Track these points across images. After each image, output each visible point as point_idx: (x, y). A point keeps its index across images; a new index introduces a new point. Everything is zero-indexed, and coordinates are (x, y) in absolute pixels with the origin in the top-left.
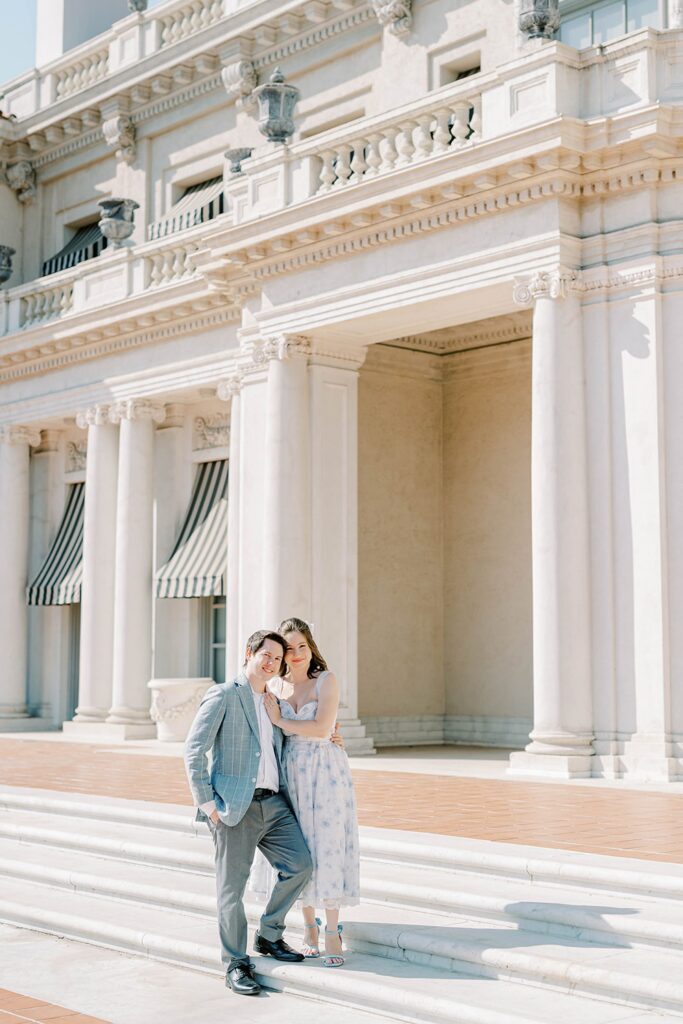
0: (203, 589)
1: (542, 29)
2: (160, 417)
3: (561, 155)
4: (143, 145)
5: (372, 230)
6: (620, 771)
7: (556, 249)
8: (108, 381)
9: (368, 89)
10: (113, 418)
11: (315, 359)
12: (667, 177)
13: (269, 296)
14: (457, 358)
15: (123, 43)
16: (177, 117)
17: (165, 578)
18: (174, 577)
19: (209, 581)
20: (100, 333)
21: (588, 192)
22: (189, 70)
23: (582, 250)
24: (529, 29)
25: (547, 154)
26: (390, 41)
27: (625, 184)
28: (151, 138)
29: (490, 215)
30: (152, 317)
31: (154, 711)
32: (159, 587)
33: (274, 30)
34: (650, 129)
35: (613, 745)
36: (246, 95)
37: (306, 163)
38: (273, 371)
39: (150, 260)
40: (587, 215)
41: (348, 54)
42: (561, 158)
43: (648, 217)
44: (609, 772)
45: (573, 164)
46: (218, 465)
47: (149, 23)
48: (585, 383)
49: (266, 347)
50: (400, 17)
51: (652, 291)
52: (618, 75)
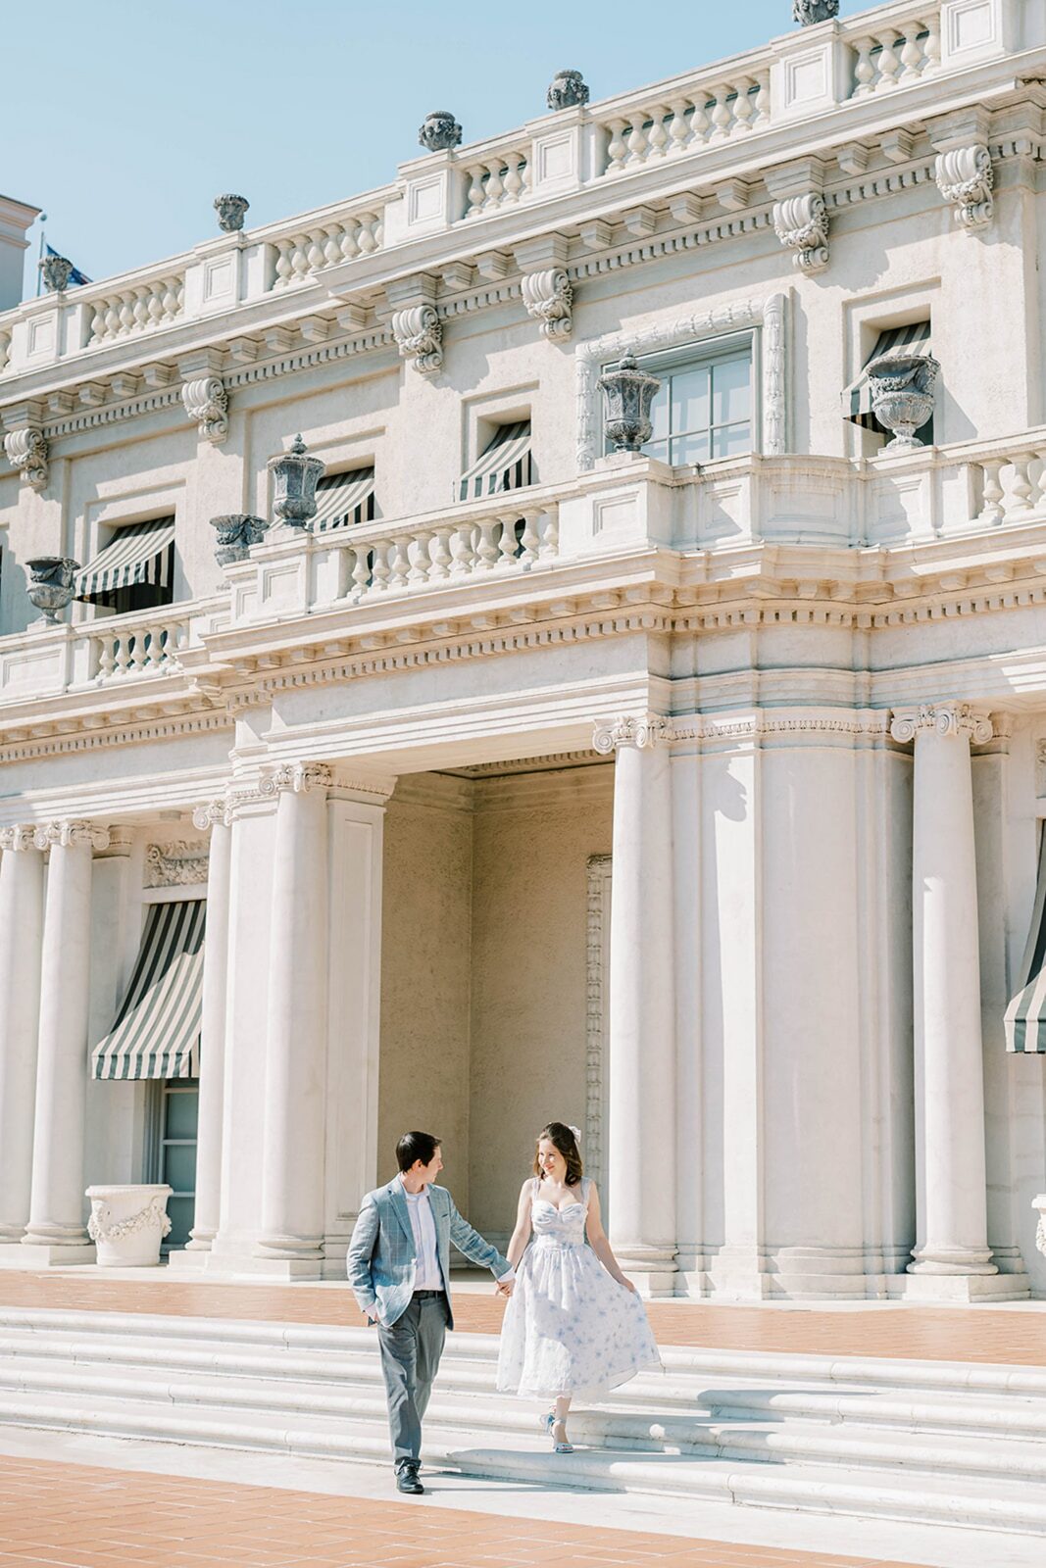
0: (164, 1069)
1: (631, 439)
2: (102, 843)
3: (653, 589)
4: (59, 469)
5: (421, 648)
6: (707, 1289)
7: (645, 692)
8: (29, 794)
9: (381, 431)
10: (39, 843)
11: (336, 792)
12: (770, 618)
13: (281, 714)
14: (494, 784)
15: (33, 328)
16: (110, 437)
17: (108, 1054)
18: (121, 1054)
19: (172, 1059)
20: (27, 732)
21: (680, 628)
22: (135, 381)
23: (672, 693)
24: (618, 438)
25: (637, 587)
26: (413, 376)
27: (723, 623)
28: (70, 460)
29: (567, 645)
30: (104, 718)
31: (94, 1226)
32: (100, 1066)
33: (256, 344)
34: (754, 570)
35: (698, 1258)
36: (212, 421)
37: (335, 557)
38: (285, 804)
39: (97, 641)
40: (678, 653)
42: (652, 591)
43: (748, 662)
44: (694, 1291)
45: (667, 598)
46: (191, 908)
47: (72, 306)
48: (672, 844)
49: (278, 776)
50: (428, 352)
51: (751, 746)
52: (716, 500)
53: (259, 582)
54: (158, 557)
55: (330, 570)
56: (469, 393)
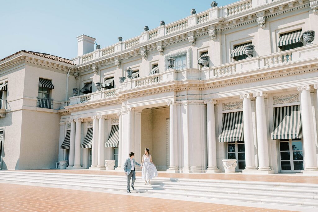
0: (114, 146)
1: (171, 67)
2: (106, 118)
3: (174, 85)
4: (99, 71)
5: (146, 93)
6: (182, 172)
7: (173, 98)
8: (96, 112)
9: (140, 66)
10: (98, 118)
11: (135, 111)
12: (189, 89)
13: (128, 101)
14: (154, 110)
15: (96, 54)
16: (106, 67)
17: (107, 144)
18: (109, 144)
19: (115, 144)
20: (96, 104)
21: (178, 90)
22: (109, 60)
23: (177, 98)
24: (170, 67)
25: (172, 85)
26: (143, 59)
27: (183, 89)
28: (101, 70)
29: (164, 92)
30: (106, 102)
31: (106, 165)
32: (106, 145)
33: (124, 55)
34: (187, 83)
35: (181, 168)
36: (118, 65)
37: (135, 82)
38: (129, 113)
39: (105, 93)
40: (178, 93)
41: (136, 60)
42: (174, 86)
43: (186, 94)
44: (181, 172)
45: (176, 86)
46: (117, 126)
47: (101, 51)
48: (177, 117)
49: (128, 109)
50: (145, 56)
51: (187, 105)
52: (182, 74)
53: (125, 85)
54: (112, 82)
55: (134, 83)
56: (150, 61)
